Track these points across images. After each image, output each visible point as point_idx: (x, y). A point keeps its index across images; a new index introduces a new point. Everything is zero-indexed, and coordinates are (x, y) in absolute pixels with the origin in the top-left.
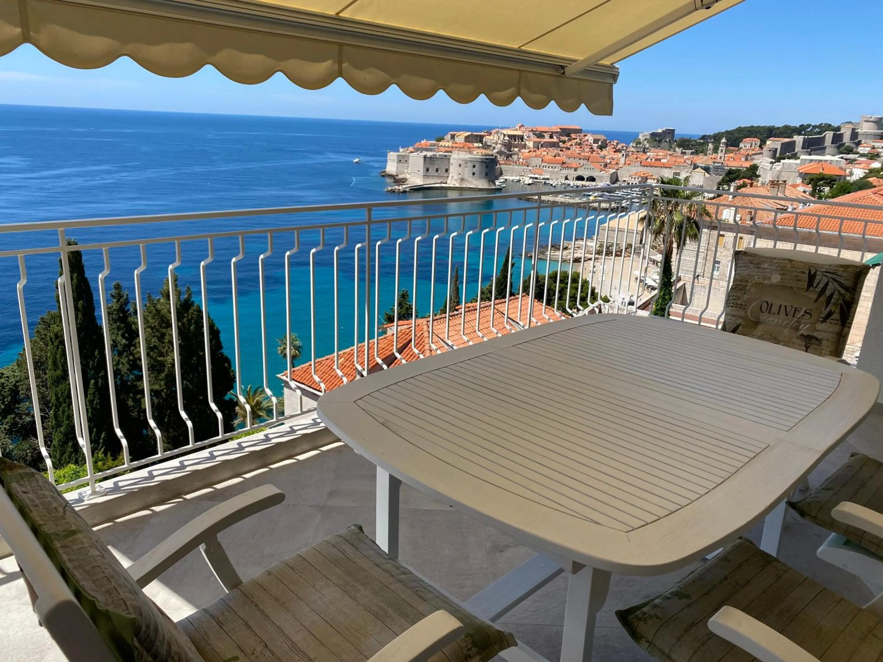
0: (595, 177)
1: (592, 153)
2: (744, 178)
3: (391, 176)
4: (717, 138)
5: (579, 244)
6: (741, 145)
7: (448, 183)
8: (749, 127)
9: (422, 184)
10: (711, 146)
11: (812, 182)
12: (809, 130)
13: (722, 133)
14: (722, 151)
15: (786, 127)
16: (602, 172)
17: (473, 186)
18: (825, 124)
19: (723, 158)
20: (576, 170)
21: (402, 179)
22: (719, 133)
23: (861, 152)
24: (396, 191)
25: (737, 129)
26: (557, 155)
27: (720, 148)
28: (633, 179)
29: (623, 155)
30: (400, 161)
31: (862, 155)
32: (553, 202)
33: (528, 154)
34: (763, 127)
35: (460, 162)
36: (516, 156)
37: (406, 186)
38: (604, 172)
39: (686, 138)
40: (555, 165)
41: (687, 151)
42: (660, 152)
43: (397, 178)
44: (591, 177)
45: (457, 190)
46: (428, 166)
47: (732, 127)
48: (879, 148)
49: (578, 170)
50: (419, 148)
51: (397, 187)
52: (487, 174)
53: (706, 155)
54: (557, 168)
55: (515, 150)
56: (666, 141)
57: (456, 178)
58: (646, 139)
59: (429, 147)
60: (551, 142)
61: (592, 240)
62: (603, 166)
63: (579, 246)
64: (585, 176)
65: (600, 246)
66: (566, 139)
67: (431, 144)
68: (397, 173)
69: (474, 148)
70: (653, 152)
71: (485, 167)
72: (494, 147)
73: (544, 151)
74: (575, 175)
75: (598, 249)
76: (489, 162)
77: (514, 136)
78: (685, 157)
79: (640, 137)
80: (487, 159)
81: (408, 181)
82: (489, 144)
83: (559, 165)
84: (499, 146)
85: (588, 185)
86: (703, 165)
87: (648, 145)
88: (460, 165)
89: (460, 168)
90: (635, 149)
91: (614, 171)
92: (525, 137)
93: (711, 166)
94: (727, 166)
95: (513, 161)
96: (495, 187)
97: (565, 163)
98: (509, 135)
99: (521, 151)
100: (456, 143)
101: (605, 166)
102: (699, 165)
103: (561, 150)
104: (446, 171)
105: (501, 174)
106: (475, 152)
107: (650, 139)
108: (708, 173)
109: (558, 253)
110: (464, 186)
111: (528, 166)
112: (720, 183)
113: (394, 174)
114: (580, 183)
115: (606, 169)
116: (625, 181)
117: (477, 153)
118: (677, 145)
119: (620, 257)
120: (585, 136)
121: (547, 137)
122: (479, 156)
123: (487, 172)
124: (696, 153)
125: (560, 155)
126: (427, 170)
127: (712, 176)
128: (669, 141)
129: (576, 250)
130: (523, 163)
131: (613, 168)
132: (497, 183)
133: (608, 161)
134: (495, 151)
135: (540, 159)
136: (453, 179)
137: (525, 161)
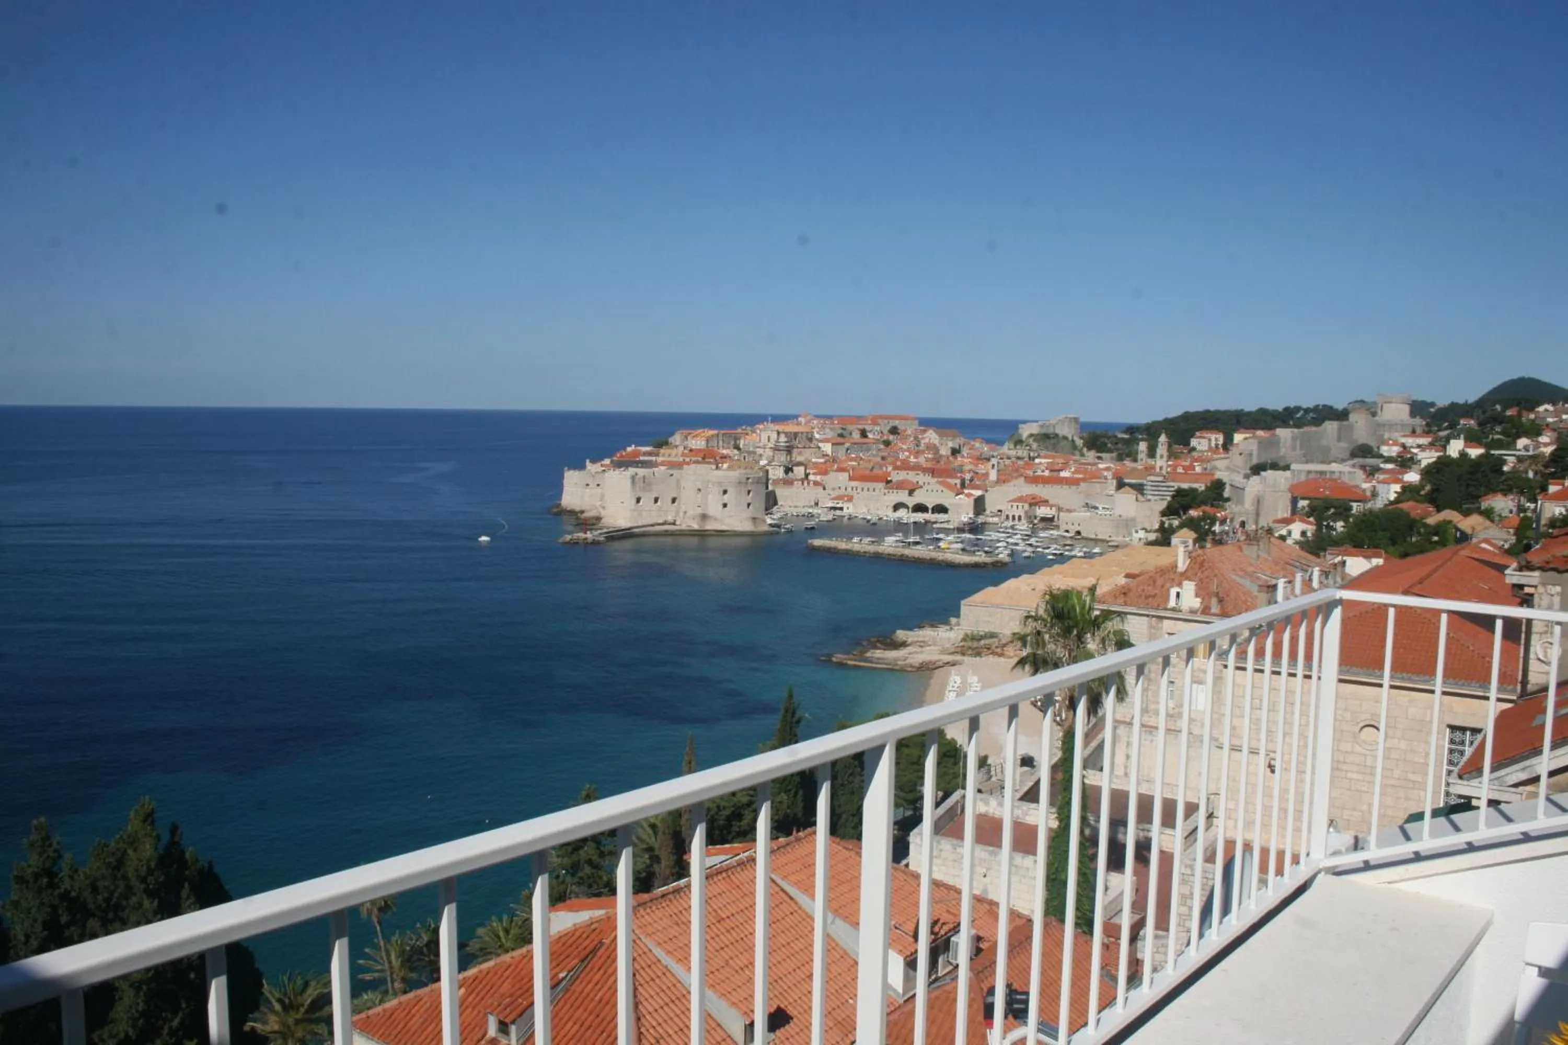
0: (948, 507)
1: (938, 462)
2: (1204, 503)
3: (572, 512)
4: (1151, 431)
5: (924, 637)
6: (1194, 442)
7: (677, 523)
9: (629, 525)
10: (1143, 446)
11: (1315, 514)
12: (1298, 416)
13: (1158, 423)
14: (1162, 457)
15: (1263, 412)
16: (958, 497)
17: (724, 528)
18: (1324, 406)
19: (1165, 469)
20: (911, 493)
21: (593, 518)
22: (1153, 423)
23: (1385, 454)
24: (581, 543)
26: (876, 467)
27: (1159, 452)
28: (1015, 507)
29: (993, 465)
30: (587, 485)
31: (1389, 460)
32: (876, 554)
33: (824, 467)
34: (1226, 412)
35: (699, 485)
36: (802, 469)
37: (600, 531)
38: (960, 496)
39: (1098, 432)
40: (875, 485)
41: (1103, 455)
42: (1057, 457)
43: (583, 516)
44: (939, 506)
45: (694, 536)
46: (639, 494)
47: (1175, 412)
48: (1412, 447)
49: (915, 493)
50: (622, 462)
51: (581, 535)
52: (749, 505)
53: (1135, 460)
54: (877, 491)
55: (800, 459)
56: (1065, 438)
57: (691, 512)
58: (1031, 435)
59: (642, 458)
60: (864, 444)
61: (948, 627)
62: (959, 486)
63: (926, 639)
64: (928, 505)
65: (964, 640)
66: (891, 437)
67: (645, 454)
68: (583, 508)
69: (724, 457)
70: (1045, 457)
71: (744, 491)
72: (761, 455)
73: (852, 460)
74: (911, 502)
75: (962, 644)
76: (752, 483)
77: (796, 434)
78: (1101, 466)
79: (1020, 431)
80: (748, 479)
81: (602, 521)
82: (751, 449)
83: (881, 485)
84: (769, 453)
85: (933, 520)
86: (1133, 481)
87: (1035, 446)
88: (699, 490)
89: (700, 495)
90: (1013, 453)
91: (978, 493)
92: (817, 436)
93: (1145, 482)
94: (1173, 481)
95: (797, 480)
96: (766, 528)
97: (891, 481)
98: (786, 434)
99: (810, 461)
100: (691, 450)
101: (963, 485)
102: (1127, 481)
103: (883, 458)
104: (674, 500)
105: (776, 503)
106: (725, 466)
107: (1038, 435)
108: (1143, 494)
109: (892, 654)
110: (708, 527)
111: (824, 489)
112: (1164, 514)
113: (577, 509)
114: (920, 517)
115: (966, 491)
116: (1000, 511)
117: (729, 468)
118: (1084, 445)
119: (1002, 659)
120: (925, 431)
121: (856, 436)
122: (735, 474)
123: (749, 501)
124: (1120, 458)
125: (881, 467)
126: (638, 500)
127: (1149, 500)
128: (1070, 438)
129: (921, 647)
130: (816, 483)
131: (977, 487)
132: (769, 521)
133: (968, 476)
134: (763, 462)
135: (846, 475)
136: (688, 514)
137: (818, 478)
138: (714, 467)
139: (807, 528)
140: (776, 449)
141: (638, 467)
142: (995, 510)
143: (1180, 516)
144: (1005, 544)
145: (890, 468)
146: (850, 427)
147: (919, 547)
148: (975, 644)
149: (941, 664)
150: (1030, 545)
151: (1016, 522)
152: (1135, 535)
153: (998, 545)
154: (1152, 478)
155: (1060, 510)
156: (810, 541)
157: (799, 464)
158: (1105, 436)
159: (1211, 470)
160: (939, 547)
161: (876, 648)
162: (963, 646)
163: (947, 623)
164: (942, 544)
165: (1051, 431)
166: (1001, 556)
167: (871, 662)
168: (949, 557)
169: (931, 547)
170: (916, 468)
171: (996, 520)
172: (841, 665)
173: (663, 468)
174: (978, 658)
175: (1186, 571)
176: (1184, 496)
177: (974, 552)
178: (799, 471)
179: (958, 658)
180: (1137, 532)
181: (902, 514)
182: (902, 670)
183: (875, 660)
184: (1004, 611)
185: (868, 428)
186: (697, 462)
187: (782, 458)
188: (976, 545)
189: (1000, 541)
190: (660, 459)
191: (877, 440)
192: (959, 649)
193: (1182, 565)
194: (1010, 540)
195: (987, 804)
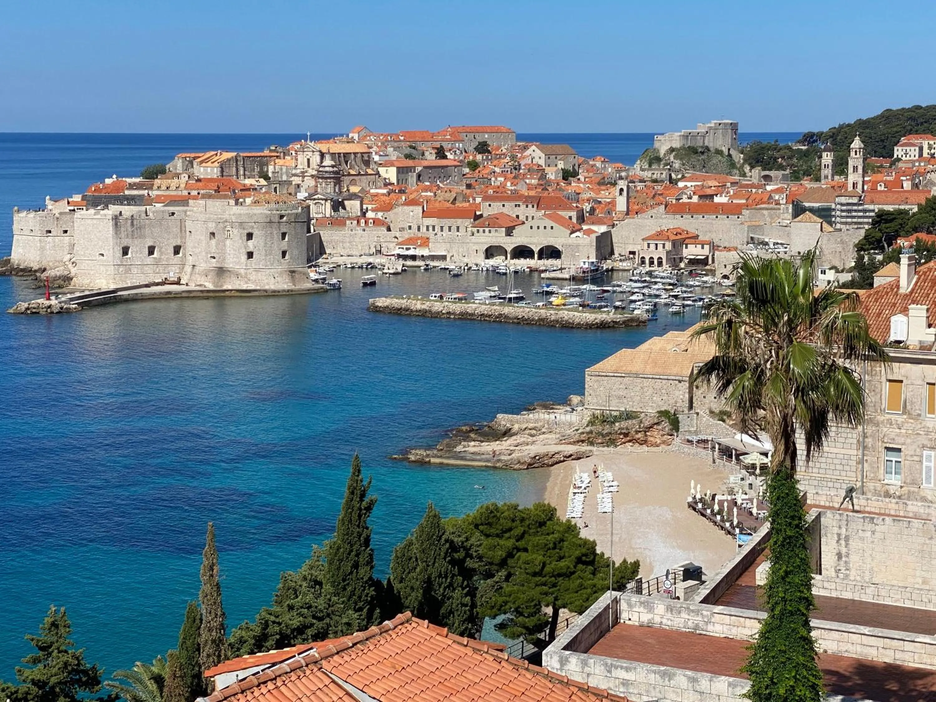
0: (560, 248)
1: (545, 189)
2: (916, 230)
3: (27, 272)
4: (840, 138)
5: (536, 421)
6: (898, 152)
7: (182, 282)
8: (909, 110)
9: (112, 287)
10: (827, 158)
13: (849, 125)
14: (855, 169)
16: (574, 235)
17: (252, 287)
19: (860, 186)
20: (509, 232)
21: (56, 278)
22: (841, 127)
24: (42, 312)
25: (882, 116)
26: (460, 198)
27: (851, 163)
28: (653, 247)
29: (622, 190)
30: (49, 231)
32: (461, 314)
33: (387, 199)
35: (212, 227)
36: (357, 203)
37: (69, 296)
38: (578, 234)
39: (765, 143)
40: (459, 222)
41: (772, 173)
42: (709, 178)
43: (44, 276)
44: (548, 247)
45: (208, 298)
46: (126, 242)
49: (515, 232)
50: (100, 198)
51: (43, 301)
52: (284, 254)
53: (818, 179)
54: (462, 229)
55: (354, 189)
56: (719, 152)
57: (202, 266)
58: (672, 150)
59: (127, 192)
60: (443, 167)
61: (568, 408)
62: (574, 220)
63: (538, 425)
64: (533, 247)
65: (591, 423)
66: (479, 157)
67: (131, 186)
68: (44, 264)
69: (246, 189)
70: (691, 179)
71: (277, 236)
72: (298, 186)
73: (426, 189)
74: (510, 244)
75: (588, 429)
76: (288, 222)
77: (346, 155)
78: (769, 188)
79: (657, 145)
80: (282, 217)
81: (72, 283)
82: (284, 178)
83: (468, 222)
84: (310, 182)
85: (543, 268)
86: (816, 205)
87: (677, 164)
88: (213, 234)
89: (213, 242)
90: (647, 175)
91: (603, 229)
92: (376, 158)
93: (833, 206)
94: (872, 202)
95: (349, 218)
96: (309, 285)
97: (481, 216)
98: (333, 155)
99: (368, 192)
100: (199, 180)
101: (581, 219)
102: (807, 205)
103: (469, 186)
104: (177, 250)
105: (322, 251)
106: (248, 201)
107: (683, 148)
108: (830, 223)
109: (488, 447)
110: (227, 286)
111: (389, 229)
112: (860, 248)
113: (35, 267)
114: (523, 264)
115: (585, 227)
116: (633, 253)
117: (256, 202)
118: (745, 160)
119: (645, 448)
120: (525, 148)
121: (431, 157)
122: (261, 211)
123: (285, 248)
124: (796, 177)
125: (466, 199)
126: (125, 251)
127: (840, 230)
128: (725, 150)
129: (532, 436)
130: (376, 222)
131: (600, 222)
132: (313, 276)
133: (587, 207)
134: (302, 195)
135: (418, 210)
136: (197, 269)
137: (380, 215)
138: (232, 202)
139: (365, 284)
140: (319, 176)
141: (122, 204)
142: (626, 252)
143: (882, 249)
144: (641, 297)
145: (478, 200)
146: (422, 147)
147: (522, 304)
148: (607, 429)
149: (560, 457)
150: (676, 297)
151: (655, 268)
152: (821, 276)
153: (633, 298)
154: (843, 200)
155: (714, 247)
156: (371, 300)
157: (353, 197)
158: (776, 148)
159: (926, 186)
160: (551, 303)
161: (467, 438)
162: (591, 432)
163: (565, 402)
164: (555, 300)
165: (699, 143)
166: (636, 312)
167: (462, 458)
168: (566, 315)
169: (541, 304)
170: (515, 197)
171: (625, 265)
172: (422, 464)
173: (158, 205)
174: (611, 449)
175: (911, 292)
176: (887, 221)
177: (601, 307)
178: (353, 206)
179: (585, 448)
180: (824, 272)
181: (498, 261)
182: (507, 467)
183: (469, 456)
184: (646, 383)
185: (446, 146)
186: (210, 197)
187: (329, 188)
188: (601, 299)
189: (633, 293)
190: (154, 193)
191: (461, 161)
192: (583, 437)
193: (905, 287)
194: (646, 291)
195: (650, 608)
